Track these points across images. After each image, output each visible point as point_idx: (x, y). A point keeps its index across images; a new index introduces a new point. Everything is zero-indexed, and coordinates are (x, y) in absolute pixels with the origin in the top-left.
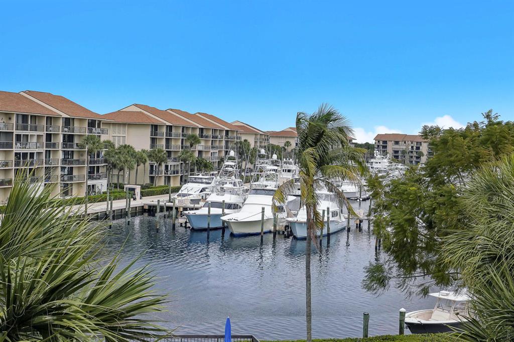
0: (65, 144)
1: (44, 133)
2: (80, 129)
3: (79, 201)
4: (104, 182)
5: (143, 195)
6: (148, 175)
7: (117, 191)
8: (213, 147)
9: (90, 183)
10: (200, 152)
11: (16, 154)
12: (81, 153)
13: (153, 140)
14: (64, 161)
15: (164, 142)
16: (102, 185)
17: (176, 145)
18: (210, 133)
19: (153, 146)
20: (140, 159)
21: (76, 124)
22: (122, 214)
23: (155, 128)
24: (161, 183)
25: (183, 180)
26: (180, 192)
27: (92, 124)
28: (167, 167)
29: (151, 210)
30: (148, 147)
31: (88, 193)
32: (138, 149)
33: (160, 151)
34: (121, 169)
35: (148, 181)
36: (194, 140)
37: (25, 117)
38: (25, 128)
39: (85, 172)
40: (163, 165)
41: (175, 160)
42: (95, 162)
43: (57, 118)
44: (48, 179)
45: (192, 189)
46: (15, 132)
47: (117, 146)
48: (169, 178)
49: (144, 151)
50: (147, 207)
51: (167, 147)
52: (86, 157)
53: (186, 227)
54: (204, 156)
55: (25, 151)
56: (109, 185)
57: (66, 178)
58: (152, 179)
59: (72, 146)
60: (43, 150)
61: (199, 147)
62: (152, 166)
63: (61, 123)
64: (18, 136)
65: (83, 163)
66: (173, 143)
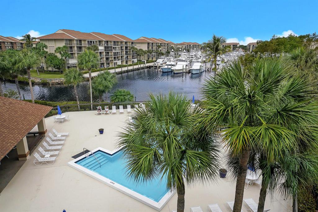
0: (126, 50)
1: (120, 46)
2: (129, 45)
3: (130, 65)
4: (136, 59)
5: (147, 63)
6: (147, 57)
7: (140, 62)
8: (164, 49)
9: (133, 60)
10: (161, 50)
11: (114, 53)
12: (130, 52)
13: (148, 47)
14: (126, 54)
15: (151, 48)
16: (136, 60)
17: (154, 48)
18: (163, 44)
19: (148, 49)
20: (145, 52)
21: (128, 43)
22: (143, 68)
23: (148, 43)
24: (150, 59)
25: (157, 59)
26: (157, 62)
27: (132, 43)
28: (152, 55)
29: (150, 67)
30: (147, 49)
31: (133, 63)
32: (144, 50)
33: (150, 50)
34: (140, 56)
35: (147, 59)
36: (159, 47)
37: (115, 42)
38: (115, 45)
39: (131, 57)
40: (151, 54)
41: (154, 53)
42: (134, 54)
43: (123, 42)
44: (122, 59)
45: (160, 61)
46: (113, 46)
47: (138, 49)
48: (153, 58)
49: (146, 50)
50: (148, 66)
51: (152, 49)
52: (131, 53)
53: (161, 71)
54: (162, 51)
55: (116, 52)
56: (138, 60)
57: (126, 59)
58: (148, 58)
59: (127, 50)
60: (120, 51)
61: (160, 49)
62: (148, 55)
63: (124, 43)
64: (114, 47)
65: (131, 54)
66: (153, 48)
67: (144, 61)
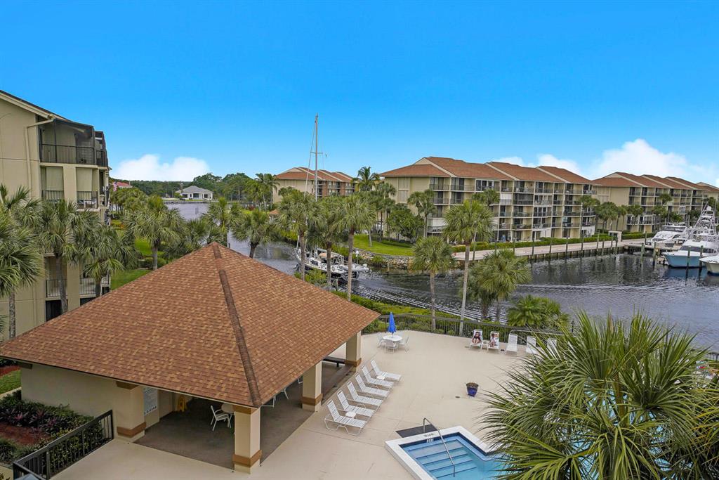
0: (567, 202)
1: (552, 194)
2: (577, 191)
3: (574, 241)
4: (593, 228)
5: (623, 238)
6: (626, 223)
7: (603, 234)
8: (681, 204)
9: (583, 228)
10: (670, 207)
11: (536, 209)
12: (578, 208)
13: (631, 199)
14: (566, 213)
15: (640, 200)
16: (591, 230)
17: (650, 202)
18: (680, 193)
19: (630, 203)
20: (621, 212)
21: (575, 188)
22: (609, 251)
23: (633, 189)
24: (636, 229)
25: (656, 229)
26: (655, 237)
27: (586, 187)
28: (641, 219)
29: (631, 250)
30: (627, 204)
31: (582, 236)
32: (618, 204)
33: (637, 207)
34: (606, 220)
35: (626, 229)
36: (666, 198)
37: (541, 184)
38: (541, 191)
39: (580, 221)
40: (639, 217)
41: (648, 213)
42: (587, 214)
43: (561, 184)
44: (553, 225)
45: (665, 236)
46: (535, 194)
47: (601, 203)
48: (643, 226)
49: (623, 206)
50: (627, 248)
51: (643, 203)
52: (581, 210)
53: (664, 264)
54: (673, 210)
55: (540, 206)
56: (597, 230)
57: (566, 225)
58: (629, 227)
59: (571, 203)
60: (552, 206)
61: (669, 204)
62: (629, 218)
63: (564, 188)
64: (536, 197)
65: (579, 214)
66: (647, 201)
67: (616, 234)
